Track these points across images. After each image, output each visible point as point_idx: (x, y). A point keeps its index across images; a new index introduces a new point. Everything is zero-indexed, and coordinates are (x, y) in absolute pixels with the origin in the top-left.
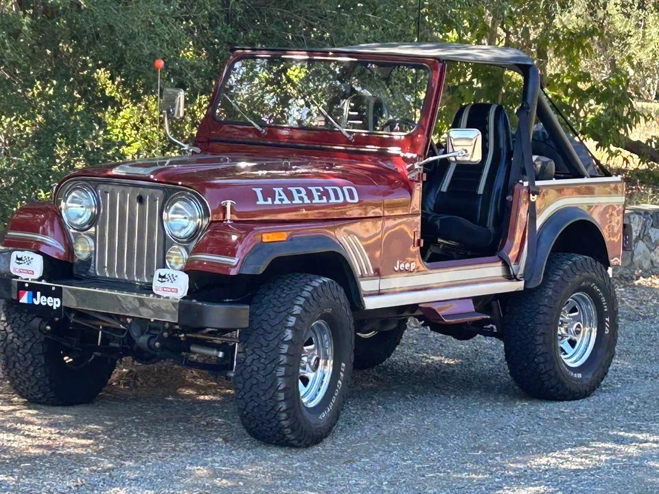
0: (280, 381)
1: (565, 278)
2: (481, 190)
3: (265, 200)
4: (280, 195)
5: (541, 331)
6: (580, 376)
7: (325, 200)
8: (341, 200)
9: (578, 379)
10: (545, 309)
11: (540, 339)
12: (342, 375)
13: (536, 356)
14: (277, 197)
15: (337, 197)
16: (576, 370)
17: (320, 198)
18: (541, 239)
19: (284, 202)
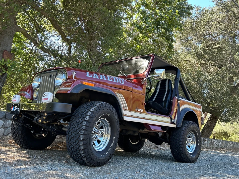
0: (81, 136)
1: (186, 129)
2: (164, 100)
3: (90, 75)
4: (95, 75)
5: (181, 140)
6: (192, 156)
7: (112, 80)
8: (118, 82)
9: (191, 157)
10: (183, 134)
11: (181, 143)
12: (113, 141)
13: (180, 148)
14: (94, 76)
15: (116, 81)
16: (191, 154)
17: (110, 79)
18: (181, 113)
19: (96, 78)
